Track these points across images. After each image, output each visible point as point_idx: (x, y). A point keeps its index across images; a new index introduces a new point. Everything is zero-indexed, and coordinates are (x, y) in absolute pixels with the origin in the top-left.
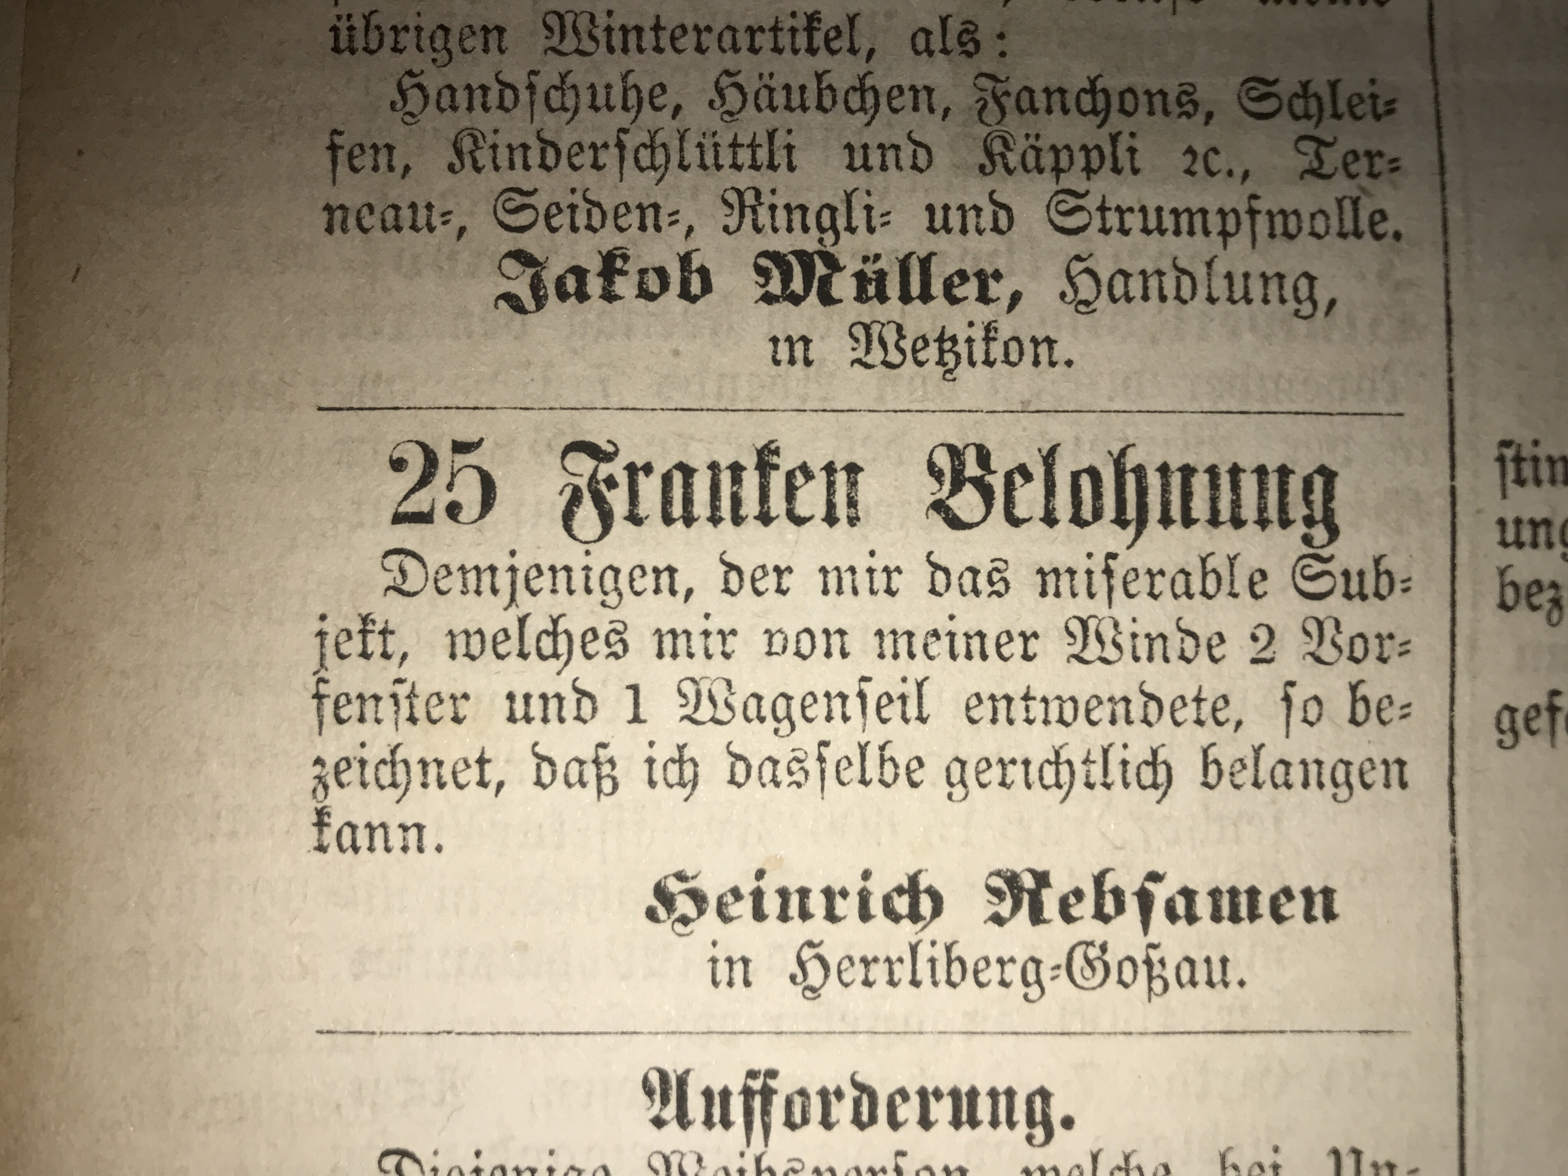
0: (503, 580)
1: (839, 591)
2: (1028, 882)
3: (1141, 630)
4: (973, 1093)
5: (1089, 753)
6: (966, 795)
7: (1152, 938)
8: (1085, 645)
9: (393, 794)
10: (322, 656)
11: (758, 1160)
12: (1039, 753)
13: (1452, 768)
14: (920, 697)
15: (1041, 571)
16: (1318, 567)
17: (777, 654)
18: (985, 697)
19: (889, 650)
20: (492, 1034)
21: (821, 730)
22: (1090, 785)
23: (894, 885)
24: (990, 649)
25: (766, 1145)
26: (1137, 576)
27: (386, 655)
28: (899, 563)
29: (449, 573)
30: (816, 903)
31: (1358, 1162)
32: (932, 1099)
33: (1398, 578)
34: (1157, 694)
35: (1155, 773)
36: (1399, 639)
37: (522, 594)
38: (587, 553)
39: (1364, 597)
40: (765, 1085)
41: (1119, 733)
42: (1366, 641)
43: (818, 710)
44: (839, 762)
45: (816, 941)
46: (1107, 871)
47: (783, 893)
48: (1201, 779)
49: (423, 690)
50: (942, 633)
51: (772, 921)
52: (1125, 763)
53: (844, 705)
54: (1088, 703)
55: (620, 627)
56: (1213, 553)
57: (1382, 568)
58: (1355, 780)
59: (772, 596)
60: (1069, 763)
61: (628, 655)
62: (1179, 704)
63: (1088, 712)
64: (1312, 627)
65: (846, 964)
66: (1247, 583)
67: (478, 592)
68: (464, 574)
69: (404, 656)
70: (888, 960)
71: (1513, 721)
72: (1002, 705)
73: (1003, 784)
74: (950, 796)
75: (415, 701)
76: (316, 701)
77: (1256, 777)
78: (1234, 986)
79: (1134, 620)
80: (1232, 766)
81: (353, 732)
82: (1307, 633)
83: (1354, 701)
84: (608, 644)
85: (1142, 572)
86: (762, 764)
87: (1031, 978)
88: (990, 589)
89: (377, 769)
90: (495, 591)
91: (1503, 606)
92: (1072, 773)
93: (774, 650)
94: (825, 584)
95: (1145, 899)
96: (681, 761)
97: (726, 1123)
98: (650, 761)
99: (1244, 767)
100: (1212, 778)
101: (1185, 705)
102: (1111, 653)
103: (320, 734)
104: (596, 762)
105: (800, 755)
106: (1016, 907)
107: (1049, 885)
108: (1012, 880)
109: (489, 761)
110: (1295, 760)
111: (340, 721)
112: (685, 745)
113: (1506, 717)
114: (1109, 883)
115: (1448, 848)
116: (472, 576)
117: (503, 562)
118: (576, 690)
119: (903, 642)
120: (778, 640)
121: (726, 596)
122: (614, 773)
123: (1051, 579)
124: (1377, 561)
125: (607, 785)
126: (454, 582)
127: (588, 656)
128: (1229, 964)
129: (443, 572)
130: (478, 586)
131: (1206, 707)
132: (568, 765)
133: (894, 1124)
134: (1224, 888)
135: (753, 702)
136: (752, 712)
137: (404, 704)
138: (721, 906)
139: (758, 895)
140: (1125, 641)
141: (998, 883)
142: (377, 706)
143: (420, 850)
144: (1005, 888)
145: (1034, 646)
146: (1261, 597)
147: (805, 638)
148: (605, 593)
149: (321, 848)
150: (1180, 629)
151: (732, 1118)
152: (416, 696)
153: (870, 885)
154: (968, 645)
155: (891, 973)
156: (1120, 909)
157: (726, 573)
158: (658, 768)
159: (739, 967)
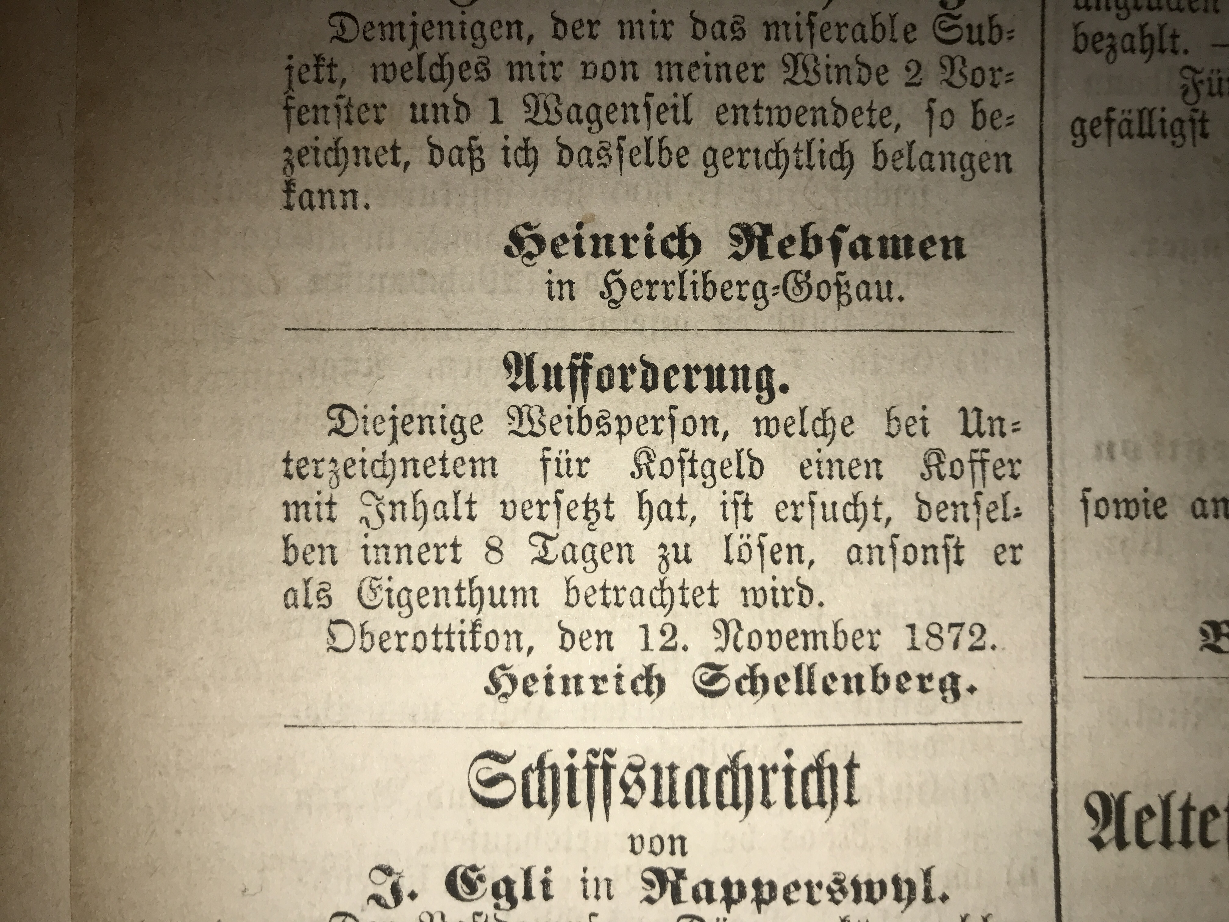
0: (408, 31)
1: (632, 36)
2: (758, 231)
3: (832, 62)
4: (721, 369)
5: (798, 144)
6: (717, 173)
7: (841, 268)
8: (795, 73)
9: (335, 170)
10: (290, 82)
11: (580, 410)
12: (766, 145)
13: (1041, 159)
14: (686, 106)
15: (766, 24)
16: (950, 22)
17: (590, 78)
18: (729, 106)
19: (665, 76)
20: (403, 330)
21: (620, 129)
22: (799, 167)
23: (668, 232)
24: (733, 74)
25: (585, 401)
26: (830, 27)
27: (331, 80)
28: (671, 18)
29: (373, 27)
30: (617, 245)
31: (979, 417)
32: (694, 372)
33: (1005, 29)
34: (844, 106)
35: (842, 159)
36: (1006, 71)
37: (420, 39)
38: (463, 13)
39: (982, 43)
40: (584, 362)
41: (819, 131)
42: (983, 73)
43: (618, 115)
44: (632, 150)
45: (617, 270)
46: (810, 224)
47: (595, 238)
48: (873, 164)
49: (356, 102)
50: (701, 64)
51: (588, 257)
52: (822, 152)
53: (635, 112)
54: (797, 111)
55: (485, 60)
56: (880, 13)
57: (994, 23)
58: (976, 165)
59: (586, 40)
60: (785, 151)
61: (490, 79)
62: (858, 112)
63: (798, 117)
64: (947, 62)
65: (637, 285)
66: (903, 33)
67: (392, 39)
68: (382, 27)
69: (344, 80)
70: (665, 283)
71: (1082, 128)
72: (741, 112)
73: (741, 165)
74: (706, 173)
75: (351, 109)
76: (285, 111)
77: (910, 162)
78: (896, 300)
79: (828, 56)
80: (894, 155)
81: (311, 130)
82: (943, 66)
83: (975, 113)
84: (477, 71)
85: (833, 24)
86: (580, 151)
87: (759, 294)
88: (732, 35)
89: (326, 153)
90: (402, 38)
91: (1076, 49)
92: (787, 159)
93: (588, 75)
94: (622, 31)
95: (836, 243)
96: (526, 149)
97: (559, 387)
98: (506, 149)
99: (902, 156)
100: (880, 164)
101: (862, 113)
102: (813, 78)
103: (289, 132)
104: (470, 149)
105: (606, 145)
106: (749, 249)
107: (771, 234)
108: (747, 229)
109: (399, 148)
110: (936, 152)
111: (302, 123)
112: (529, 138)
113: (1078, 125)
114: (811, 233)
115: (1039, 212)
116: (387, 30)
117: (408, 20)
118: (456, 101)
119: (674, 70)
120: (590, 68)
121: (556, 41)
122: (482, 157)
123: (773, 29)
124: (991, 19)
125: (477, 165)
126: (376, 33)
127: (464, 80)
128: (892, 286)
129: (369, 26)
130: (392, 35)
131: (876, 115)
132: (451, 151)
133: (669, 389)
134: (889, 236)
135: (574, 110)
136: (573, 116)
137: (344, 111)
138: (554, 245)
139: (578, 239)
140: (822, 69)
141: (737, 231)
142: (326, 113)
143: (355, 207)
144: (742, 235)
145: (761, 73)
146: (912, 42)
147: (609, 67)
148: (475, 39)
149: (289, 207)
150: (858, 62)
151: (563, 384)
152: (352, 106)
153: (653, 233)
154: (718, 72)
155: (667, 291)
156: (819, 249)
157: (555, 25)
158: (511, 153)
159: (566, 287)
